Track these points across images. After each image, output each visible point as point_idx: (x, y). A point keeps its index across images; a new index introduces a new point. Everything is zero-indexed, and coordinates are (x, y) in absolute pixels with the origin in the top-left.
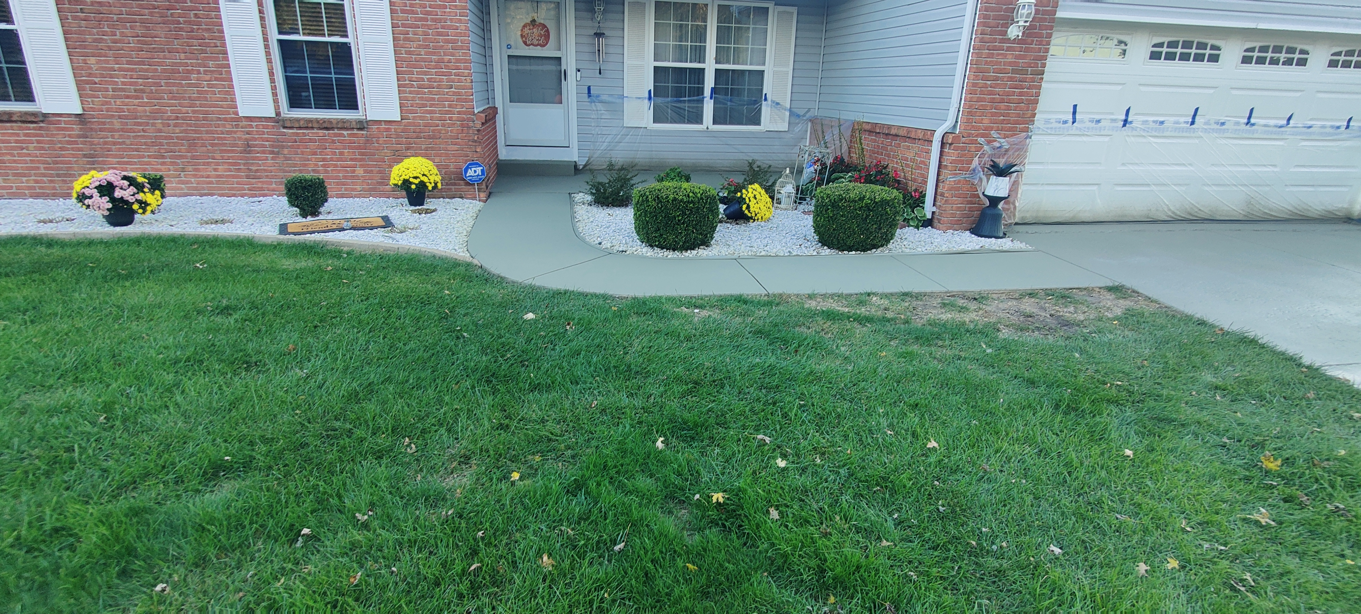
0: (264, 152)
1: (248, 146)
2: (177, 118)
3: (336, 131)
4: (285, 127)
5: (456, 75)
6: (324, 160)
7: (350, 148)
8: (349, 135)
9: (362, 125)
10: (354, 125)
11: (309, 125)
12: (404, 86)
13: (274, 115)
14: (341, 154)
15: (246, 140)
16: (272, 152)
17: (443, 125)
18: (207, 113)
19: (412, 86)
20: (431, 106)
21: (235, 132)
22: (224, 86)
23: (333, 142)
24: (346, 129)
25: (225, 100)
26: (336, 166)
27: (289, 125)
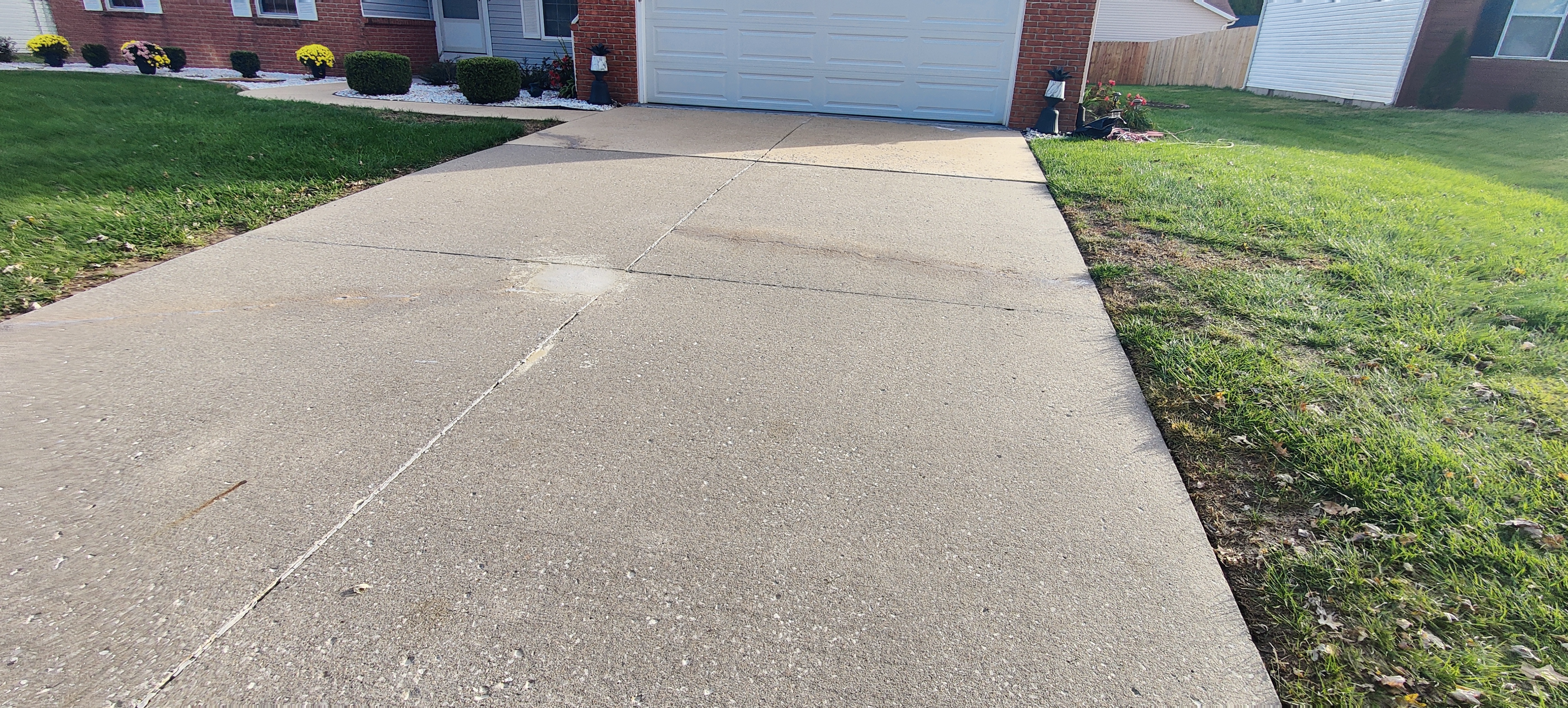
0: (248, 41)
2: (205, 17)
3: (284, 27)
4: (258, 24)
6: (279, 47)
7: (293, 39)
8: (292, 30)
9: (297, 23)
10: (292, 23)
11: (270, 22)
13: (251, 16)
14: (288, 43)
15: (239, 32)
16: (252, 41)
17: (343, 25)
18: (219, 14)
20: (334, 10)
21: (233, 27)
23: (283, 35)
24: (290, 26)
25: (227, 5)
26: (286, 51)
27: (259, 22)
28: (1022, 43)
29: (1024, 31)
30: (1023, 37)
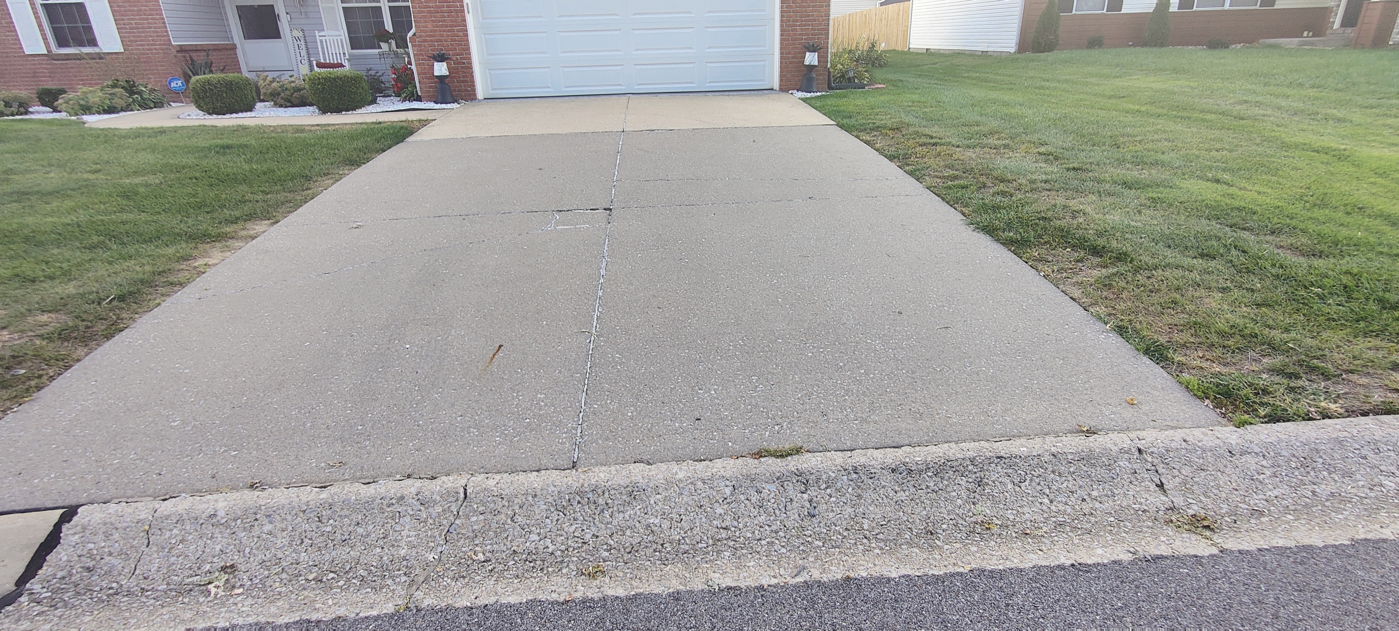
0: (46, 79)
1: (35, 72)
3: (85, 61)
4: (54, 60)
5: (152, 19)
7: (96, 71)
8: (96, 63)
9: (100, 56)
10: (95, 56)
11: (67, 57)
12: (121, 28)
13: (46, 52)
14: (93, 77)
15: (33, 69)
16: (50, 78)
17: (152, 53)
18: (7, 53)
19: (126, 28)
20: (141, 41)
21: (26, 65)
22: (13, 36)
23: (86, 68)
24: (92, 60)
25: (16, 44)
27: (56, 58)
28: (782, 26)
29: (782, 16)
30: (782, 21)
